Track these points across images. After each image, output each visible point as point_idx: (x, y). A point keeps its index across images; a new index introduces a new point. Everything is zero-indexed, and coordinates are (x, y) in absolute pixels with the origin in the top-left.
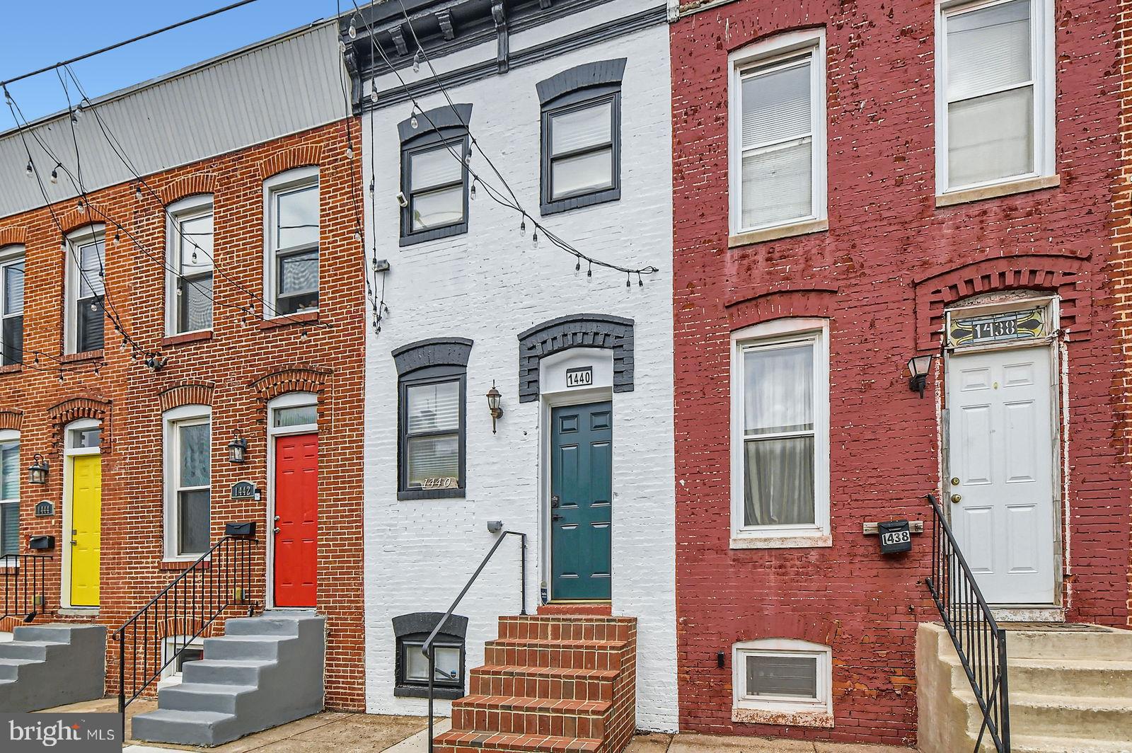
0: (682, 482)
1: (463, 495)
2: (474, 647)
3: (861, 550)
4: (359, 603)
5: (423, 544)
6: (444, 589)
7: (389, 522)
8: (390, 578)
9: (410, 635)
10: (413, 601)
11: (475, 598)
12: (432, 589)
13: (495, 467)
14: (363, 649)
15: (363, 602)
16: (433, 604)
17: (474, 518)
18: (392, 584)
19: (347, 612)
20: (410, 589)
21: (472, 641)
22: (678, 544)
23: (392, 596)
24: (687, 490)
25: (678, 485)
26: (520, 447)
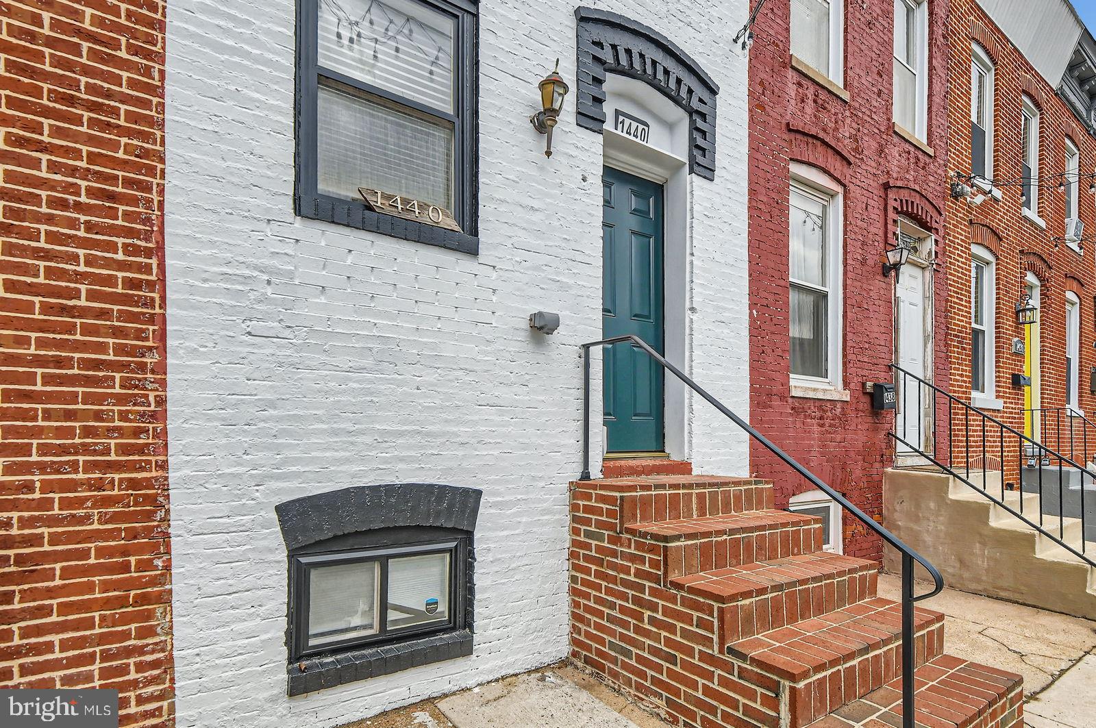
0: (755, 312)
1: (472, 250)
2: (492, 546)
3: (861, 407)
4: (142, 469)
5: (375, 332)
6: (428, 434)
7: (267, 262)
8: (272, 404)
9: (336, 537)
10: (347, 461)
11: (496, 453)
12: (401, 434)
13: (536, 217)
14: (165, 599)
15: (163, 466)
16: (401, 466)
17: (494, 299)
18: (279, 419)
19: (87, 499)
20: (335, 433)
21: (488, 534)
22: (752, 385)
23: (278, 449)
24: (759, 322)
25: (751, 315)
26: (577, 197)
